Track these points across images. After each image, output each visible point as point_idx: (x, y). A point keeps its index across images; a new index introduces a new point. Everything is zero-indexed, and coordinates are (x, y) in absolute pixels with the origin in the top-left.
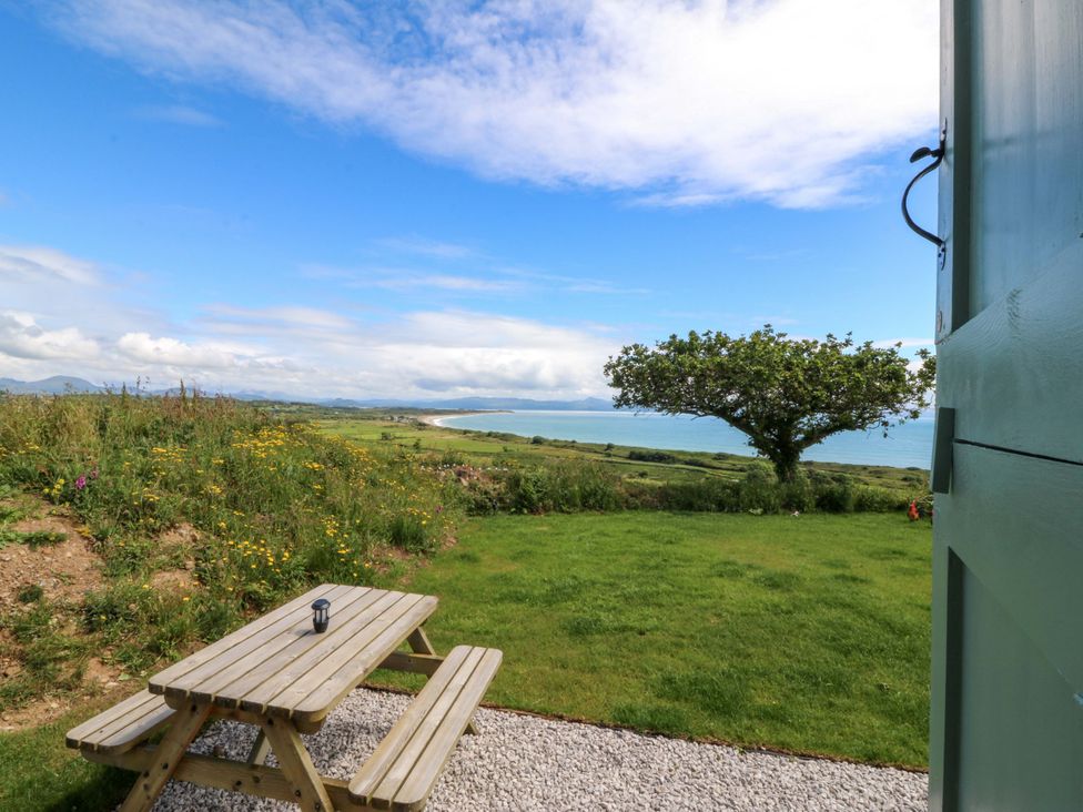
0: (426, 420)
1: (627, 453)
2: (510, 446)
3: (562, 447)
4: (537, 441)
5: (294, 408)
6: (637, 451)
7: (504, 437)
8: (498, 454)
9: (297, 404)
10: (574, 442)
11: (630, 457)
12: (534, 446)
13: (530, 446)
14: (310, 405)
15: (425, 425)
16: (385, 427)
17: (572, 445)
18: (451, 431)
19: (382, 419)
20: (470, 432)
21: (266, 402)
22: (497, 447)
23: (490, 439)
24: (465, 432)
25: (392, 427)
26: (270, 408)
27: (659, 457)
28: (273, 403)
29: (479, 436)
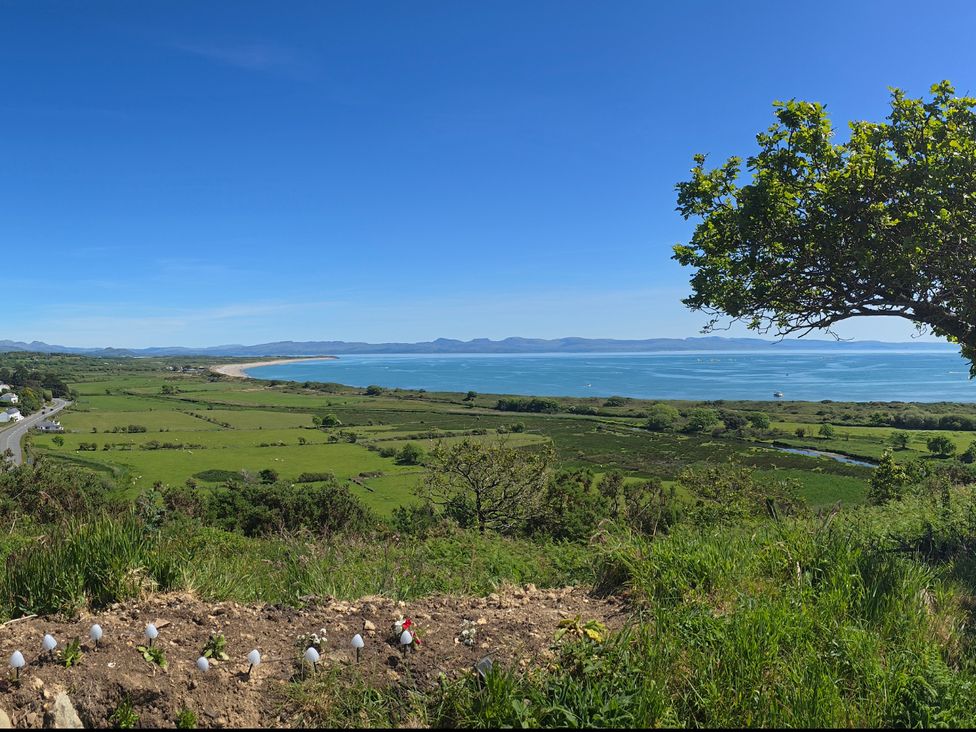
0: (221, 370)
1: (495, 403)
2: (334, 398)
3: (406, 398)
4: (372, 392)
5: (54, 359)
6: (507, 400)
7: (326, 388)
8: (319, 411)
9: (58, 355)
10: (422, 391)
11: (498, 408)
12: (368, 398)
13: (362, 398)
14: (73, 355)
15: (219, 375)
16: (168, 379)
17: (421, 395)
18: (255, 382)
19: (164, 370)
20: (279, 383)
21: (23, 353)
22: (318, 401)
23: (307, 390)
24: (273, 383)
25: (174, 378)
26: (28, 360)
27: (537, 406)
28: (31, 355)
29: (292, 387)
